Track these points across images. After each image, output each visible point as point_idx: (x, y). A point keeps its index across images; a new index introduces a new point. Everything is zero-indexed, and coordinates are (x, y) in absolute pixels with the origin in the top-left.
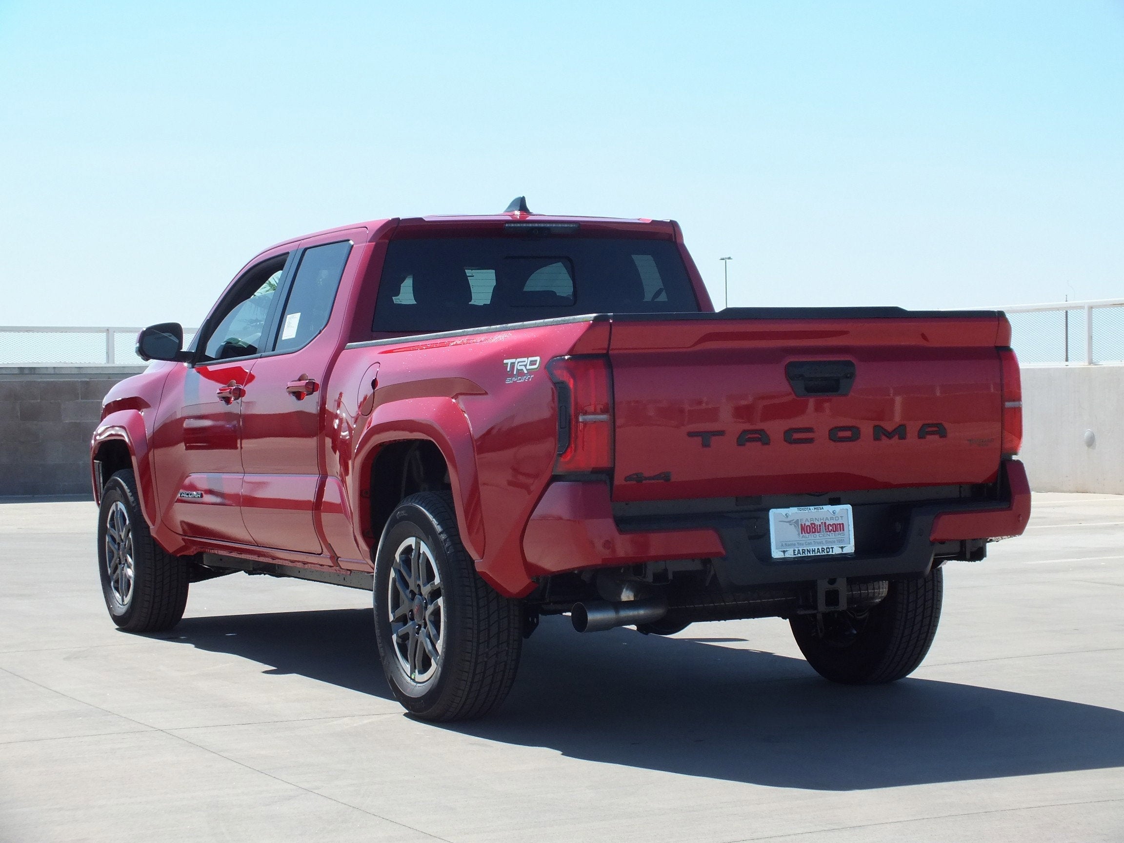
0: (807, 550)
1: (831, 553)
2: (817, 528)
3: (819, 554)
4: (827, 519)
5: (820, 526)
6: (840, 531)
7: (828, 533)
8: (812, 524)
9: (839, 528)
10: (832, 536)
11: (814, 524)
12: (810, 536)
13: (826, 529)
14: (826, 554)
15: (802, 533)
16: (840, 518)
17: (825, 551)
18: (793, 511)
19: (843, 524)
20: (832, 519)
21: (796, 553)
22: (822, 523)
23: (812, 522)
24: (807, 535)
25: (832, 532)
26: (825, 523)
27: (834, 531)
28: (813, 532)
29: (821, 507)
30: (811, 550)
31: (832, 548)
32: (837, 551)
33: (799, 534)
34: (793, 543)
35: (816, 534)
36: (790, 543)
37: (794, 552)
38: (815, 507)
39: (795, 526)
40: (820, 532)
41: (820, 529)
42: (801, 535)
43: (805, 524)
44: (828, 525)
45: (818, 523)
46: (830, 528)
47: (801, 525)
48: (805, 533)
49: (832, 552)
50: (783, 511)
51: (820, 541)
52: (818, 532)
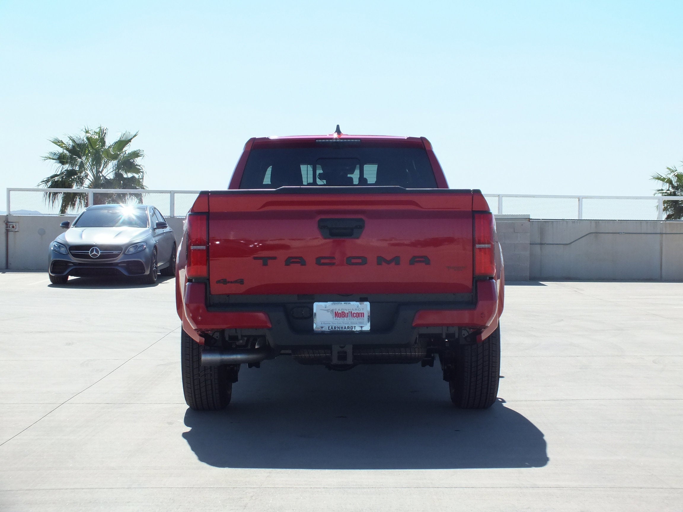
0: (338, 327)
1: (353, 330)
2: (346, 315)
3: (345, 330)
4: (353, 309)
5: (348, 313)
6: (362, 317)
7: (353, 318)
8: (342, 312)
9: (360, 315)
10: (355, 320)
11: (344, 312)
12: (340, 319)
13: (351, 316)
14: (350, 330)
15: (335, 317)
16: (362, 310)
17: (350, 328)
18: (329, 304)
19: (363, 313)
20: (356, 309)
21: (330, 328)
22: (349, 312)
23: (342, 311)
24: (339, 318)
25: (356, 317)
26: (351, 312)
27: (357, 317)
28: (343, 317)
29: (349, 302)
30: (340, 327)
31: (355, 327)
32: (358, 329)
33: (333, 317)
34: (329, 322)
35: (345, 318)
36: (327, 322)
37: (329, 328)
38: (345, 302)
39: (331, 313)
40: (347, 317)
41: (348, 315)
42: (335, 318)
43: (338, 312)
44: (354, 313)
45: (346, 312)
46: (355, 315)
47: (335, 312)
48: (337, 317)
49: (355, 329)
50: (323, 304)
51: (347, 322)
52: (346, 317)
